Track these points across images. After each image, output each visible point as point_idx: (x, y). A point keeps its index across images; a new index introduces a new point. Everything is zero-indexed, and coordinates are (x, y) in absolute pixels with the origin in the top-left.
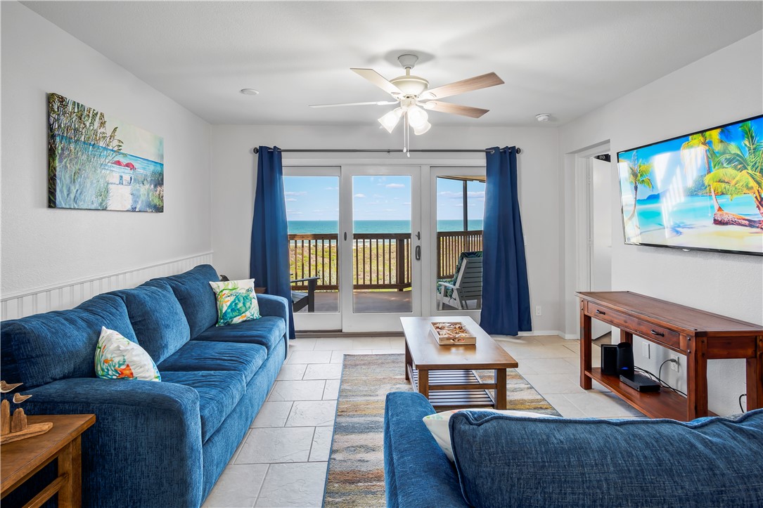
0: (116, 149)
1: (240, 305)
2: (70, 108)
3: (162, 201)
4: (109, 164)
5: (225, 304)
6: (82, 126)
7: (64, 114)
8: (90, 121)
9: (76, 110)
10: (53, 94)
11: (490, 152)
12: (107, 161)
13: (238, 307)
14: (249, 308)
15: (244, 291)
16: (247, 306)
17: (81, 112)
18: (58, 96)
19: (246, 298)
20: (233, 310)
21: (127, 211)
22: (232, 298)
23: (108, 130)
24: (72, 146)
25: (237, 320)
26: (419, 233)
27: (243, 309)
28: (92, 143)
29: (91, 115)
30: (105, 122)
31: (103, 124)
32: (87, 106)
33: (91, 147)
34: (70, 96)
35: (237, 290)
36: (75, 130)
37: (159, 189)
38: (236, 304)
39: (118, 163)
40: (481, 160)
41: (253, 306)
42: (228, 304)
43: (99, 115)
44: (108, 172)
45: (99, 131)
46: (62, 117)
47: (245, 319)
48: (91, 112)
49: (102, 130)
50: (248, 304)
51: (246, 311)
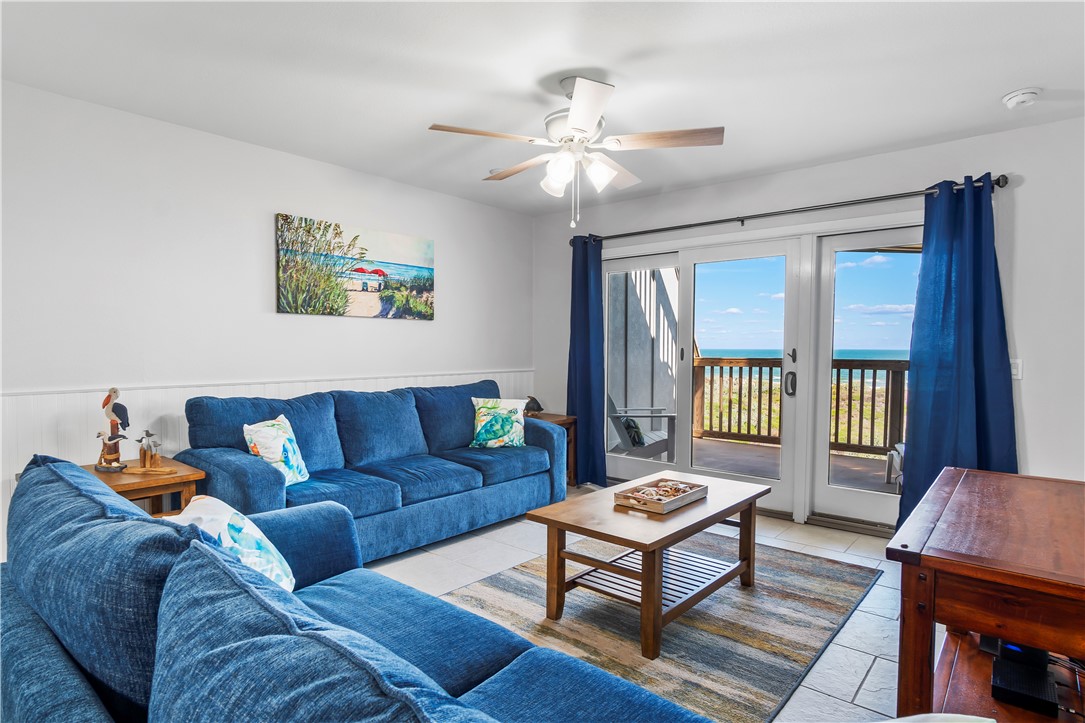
0: (357, 256)
1: (497, 427)
2: (296, 224)
3: (431, 308)
4: (348, 272)
5: (481, 422)
6: (311, 238)
7: (288, 230)
8: (321, 233)
9: (303, 225)
10: (278, 214)
11: (932, 194)
12: (345, 269)
13: (495, 428)
14: (509, 432)
15: (505, 412)
16: (506, 430)
17: (309, 226)
18: (282, 215)
19: (506, 421)
20: (487, 431)
21: (375, 317)
22: (489, 418)
23: (346, 239)
24: (299, 258)
25: (492, 444)
26: (794, 350)
27: (501, 433)
28: (325, 253)
29: (322, 227)
30: (341, 233)
31: (338, 234)
32: (317, 220)
33: (322, 257)
34: (295, 212)
35: (498, 410)
36: (302, 243)
37: (425, 295)
38: (492, 425)
39: (361, 270)
40: (916, 213)
41: (513, 430)
42: (483, 424)
43: (332, 227)
44: (346, 279)
45: (333, 242)
46: (286, 233)
47: (502, 444)
48: (323, 225)
49: (337, 240)
50: (507, 428)
51: (505, 435)
